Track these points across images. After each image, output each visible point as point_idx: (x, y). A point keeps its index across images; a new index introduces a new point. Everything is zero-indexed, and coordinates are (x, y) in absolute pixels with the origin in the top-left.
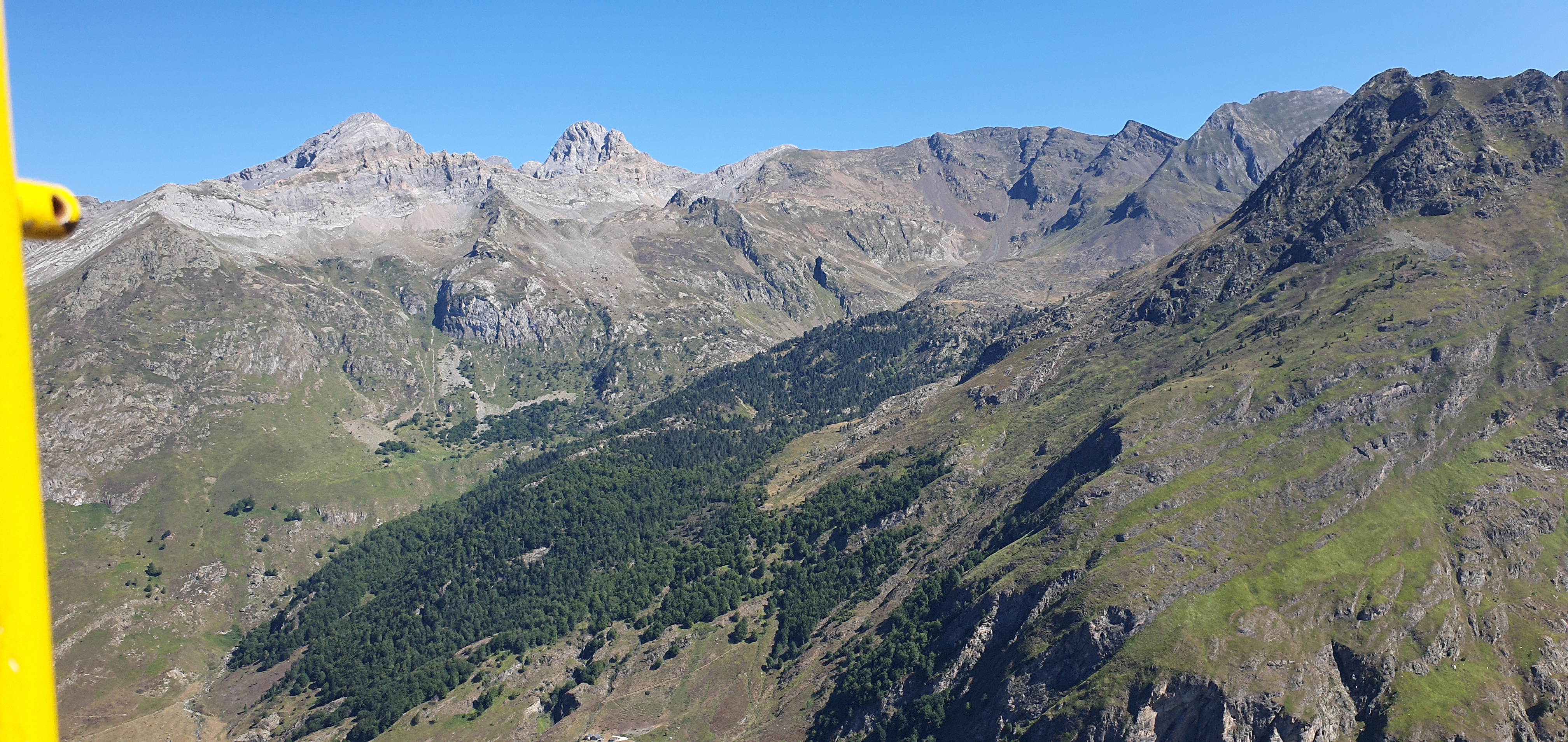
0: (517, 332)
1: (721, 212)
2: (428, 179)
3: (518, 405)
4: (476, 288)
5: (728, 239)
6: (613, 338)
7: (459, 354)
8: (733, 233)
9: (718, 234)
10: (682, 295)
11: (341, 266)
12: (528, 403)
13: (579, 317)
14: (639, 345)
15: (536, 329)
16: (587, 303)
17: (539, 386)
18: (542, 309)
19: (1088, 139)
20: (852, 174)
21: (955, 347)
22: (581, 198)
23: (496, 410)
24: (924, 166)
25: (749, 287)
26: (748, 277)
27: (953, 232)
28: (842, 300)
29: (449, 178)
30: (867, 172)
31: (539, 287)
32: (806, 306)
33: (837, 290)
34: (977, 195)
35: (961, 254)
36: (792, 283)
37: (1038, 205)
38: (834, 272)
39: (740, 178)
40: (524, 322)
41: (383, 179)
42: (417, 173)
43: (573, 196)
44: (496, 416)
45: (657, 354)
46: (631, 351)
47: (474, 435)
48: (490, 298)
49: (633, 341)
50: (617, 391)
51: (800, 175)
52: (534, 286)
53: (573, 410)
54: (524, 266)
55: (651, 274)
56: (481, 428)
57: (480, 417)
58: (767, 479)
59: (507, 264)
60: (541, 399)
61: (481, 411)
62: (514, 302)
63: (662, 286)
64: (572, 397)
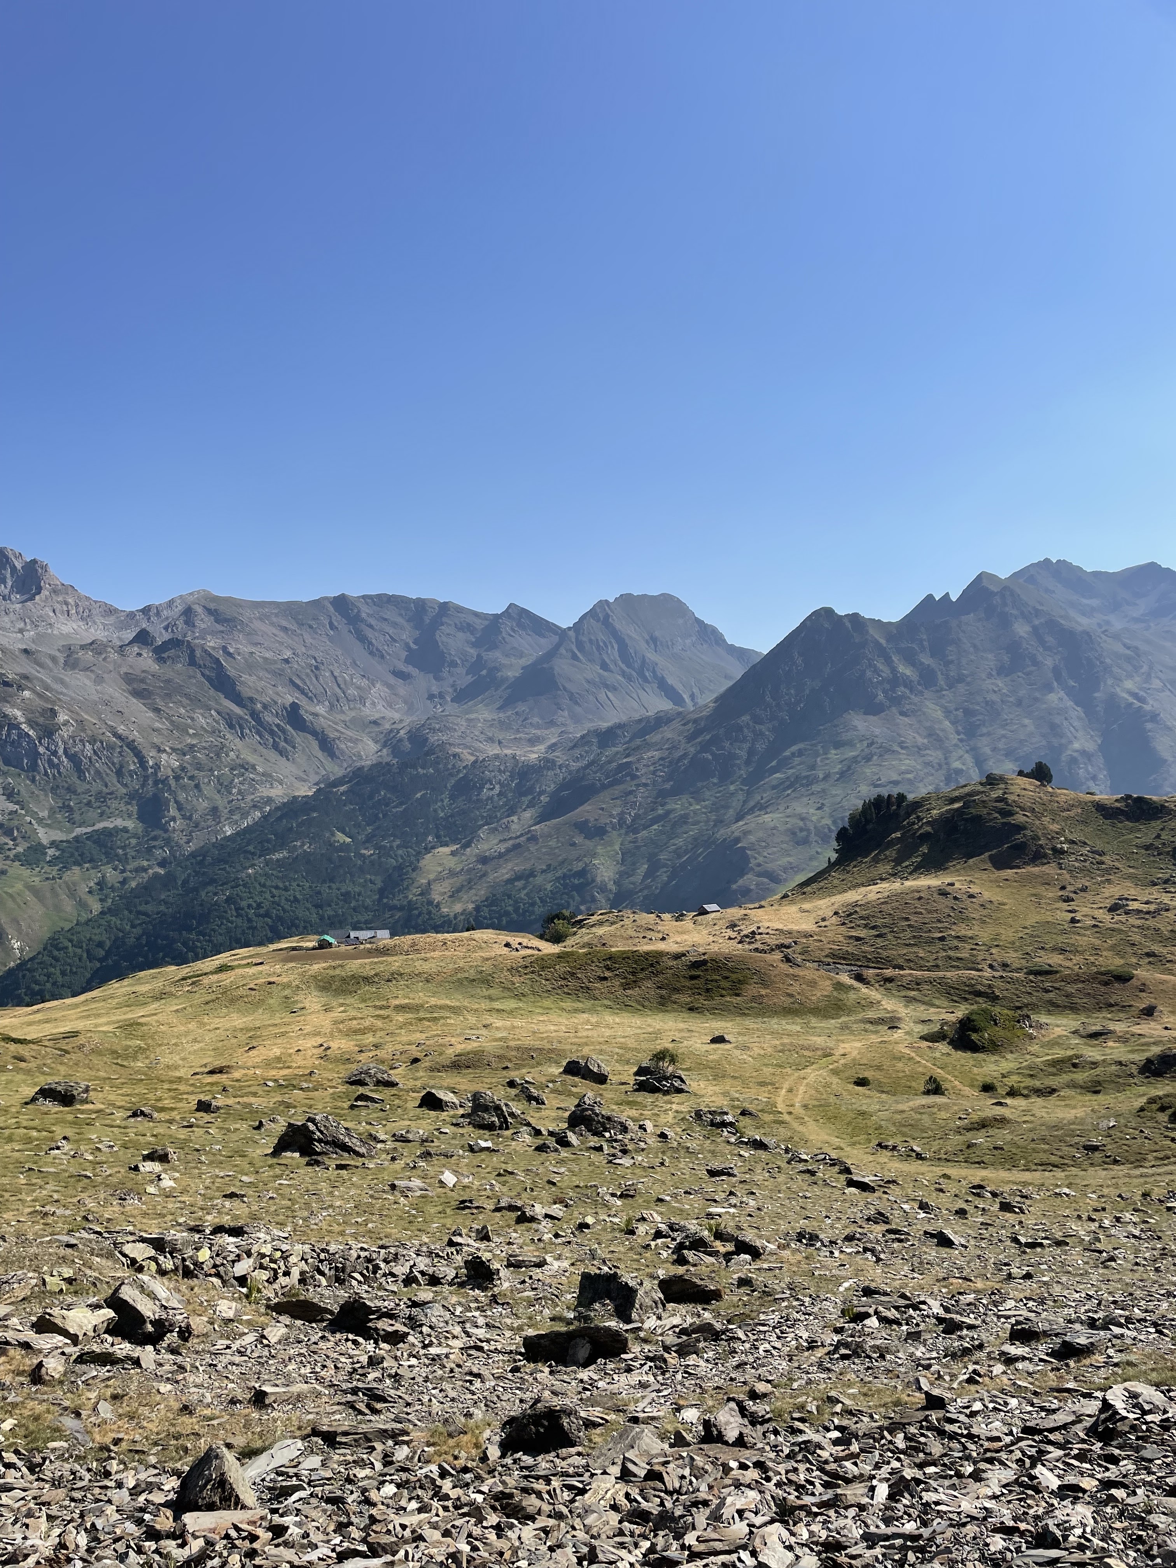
0: (56, 760)
1: (198, 654)
3: (79, 831)
4: (5, 716)
5: (209, 680)
6: (150, 770)
8: (215, 675)
9: (199, 675)
10: (191, 731)
12: (89, 829)
13: (113, 748)
14: (177, 777)
15: (73, 758)
16: (115, 735)
17: (93, 814)
18: (77, 739)
19: (476, 614)
20: (272, 624)
21: (492, 789)
23: (58, 836)
24: (334, 623)
25: (241, 728)
26: (239, 718)
27: (378, 685)
28: (324, 742)
30: (284, 623)
31: (66, 717)
32: (294, 747)
33: (316, 734)
34: (388, 654)
35: (391, 707)
36: (278, 726)
37: (445, 669)
38: (311, 717)
39: (167, 618)
40: (61, 751)
44: (62, 841)
45: (197, 786)
46: (172, 782)
47: (48, 859)
48: (23, 726)
49: (170, 773)
50: (174, 819)
51: (227, 621)
52: (62, 717)
53: (135, 836)
54: (40, 696)
55: (157, 710)
56: (51, 852)
57: (45, 842)
58: (425, 891)
59: (27, 694)
60: (100, 826)
61: (44, 835)
62: (48, 732)
63: (172, 722)
64: (130, 824)
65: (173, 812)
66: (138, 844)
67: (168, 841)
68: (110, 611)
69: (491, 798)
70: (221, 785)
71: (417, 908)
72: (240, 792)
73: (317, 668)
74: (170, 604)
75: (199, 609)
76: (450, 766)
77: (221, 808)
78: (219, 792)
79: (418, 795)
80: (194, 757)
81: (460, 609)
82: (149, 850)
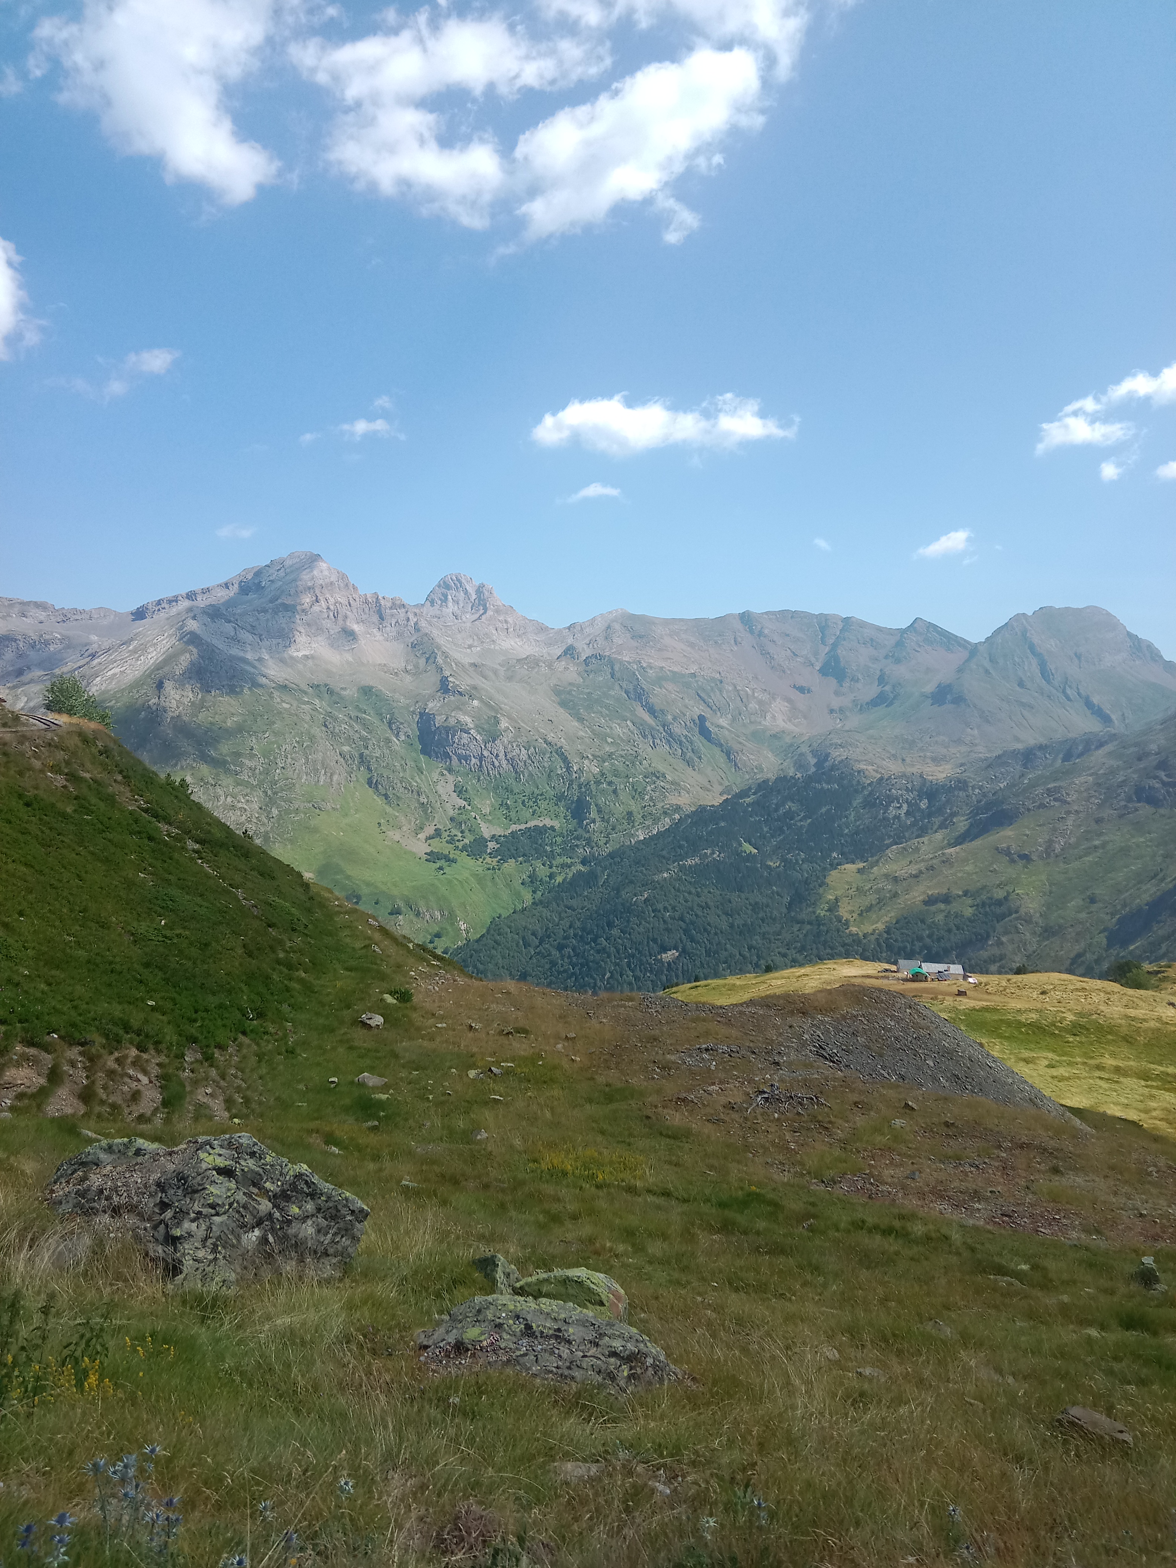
0: (497, 764)
1: (616, 667)
2: (364, 617)
3: (514, 827)
4: (459, 722)
5: (627, 692)
6: (575, 775)
7: (451, 778)
8: (631, 687)
9: (617, 687)
10: (610, 740)
11: (330, 692)
12: (523, 827)
13: (544, 754)
14: (598, 783)
15: (511, 761)
16: (546, 741)
17: (527, 813)
18: (515, 744)
19: (879, 629)
20: (681, 640)
21: (899, 808)
22: (476, 644)
23: (499, 831)
24: (739, 639)
25: (653, 737)
26: (652, 728)
27: (778, 700)
28: (728, 754)
29: (382, 618)
30: (692, 639)
31: (507, 725)
32: (700, 758)
33: (721, 745)
34: (789, 669)
35: (790, 721)
36: (686, 736)
37: (846, 684)
38: (716, 729)
39: (589, 635)
40: (501, 755)
41: (331, 615)
42: (355, 611)
43: (470, 642)
44: (500, 836)
45: (615, 792)
46: (593, 787)
47: (489, 851)
48: (472, 732)
49: (592, 778)
50: (594, 821)
51: (641, 637)
52: (504, 724)
53: (561, 835)
54: (488, 705)
55: (581, 720)
56: (491, 845)
57: (487, 835)
58: (833, 907)
59: (476, 703)
60: (531, 824)
61: (486, 831)
62: (493, 736)
63: (593, 731)
64: (556, 824)
65: (593, 814)
66: (564, 842)
67: (589, 842)
68: (542, 629)
69: (897, 817)
70: (636, 791)
71: (824, 924)
72: (651, 799)
73: (721, 682)
74: (592, 621)
75: (617, 626)
76: (854, 783)
77: (635, 814)
78: (633, 798)
79: (824, 810)
80: (613, 765)
81: (863, 624)
82: (573, 848)
